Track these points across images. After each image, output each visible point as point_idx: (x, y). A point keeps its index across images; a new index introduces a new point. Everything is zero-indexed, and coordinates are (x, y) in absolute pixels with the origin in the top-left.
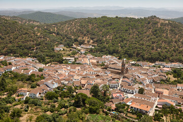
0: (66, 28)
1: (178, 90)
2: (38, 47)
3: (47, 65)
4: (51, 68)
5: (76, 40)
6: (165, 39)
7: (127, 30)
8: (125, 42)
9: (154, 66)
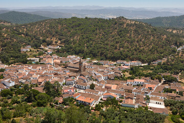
0: (36, 29)
1: (128, 85)
2: (4, 48)
3: (10, 66)
4: (12, 69)
5: (44, 41)
6: (128, 39)
7: (94, 31)
8: (91, 42)
9: (115, 65)
